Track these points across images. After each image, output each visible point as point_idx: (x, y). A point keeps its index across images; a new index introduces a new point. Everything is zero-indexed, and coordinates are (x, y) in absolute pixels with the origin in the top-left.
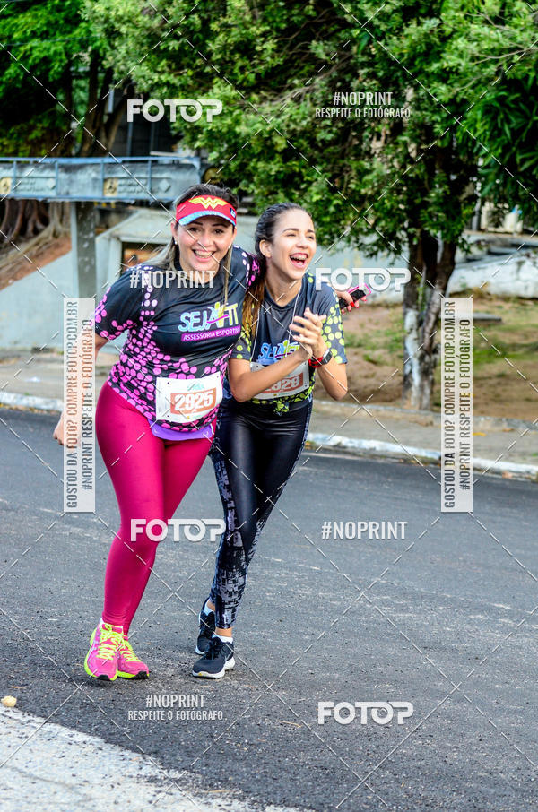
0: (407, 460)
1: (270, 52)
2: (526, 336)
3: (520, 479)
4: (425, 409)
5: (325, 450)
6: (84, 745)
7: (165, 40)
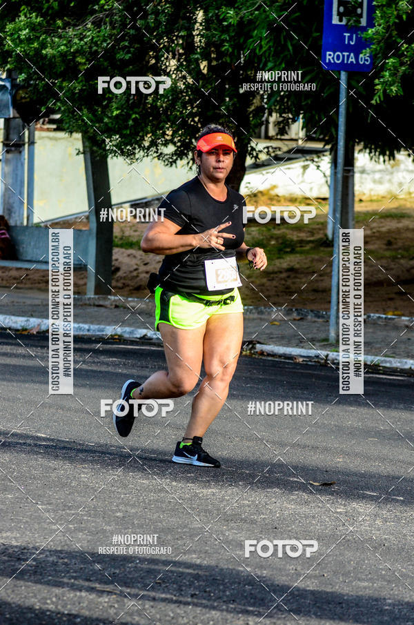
3: (310, 363)
5: (132, 342)
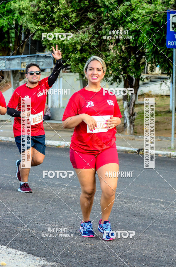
0: (126, 152)
1: (74, 17)
2: (164, 108)
4: (132, 134)
6: (20, 255)
7: (39, 15)
